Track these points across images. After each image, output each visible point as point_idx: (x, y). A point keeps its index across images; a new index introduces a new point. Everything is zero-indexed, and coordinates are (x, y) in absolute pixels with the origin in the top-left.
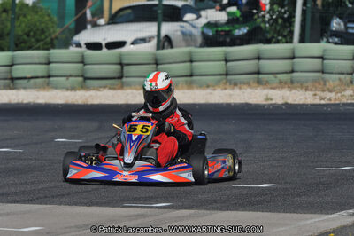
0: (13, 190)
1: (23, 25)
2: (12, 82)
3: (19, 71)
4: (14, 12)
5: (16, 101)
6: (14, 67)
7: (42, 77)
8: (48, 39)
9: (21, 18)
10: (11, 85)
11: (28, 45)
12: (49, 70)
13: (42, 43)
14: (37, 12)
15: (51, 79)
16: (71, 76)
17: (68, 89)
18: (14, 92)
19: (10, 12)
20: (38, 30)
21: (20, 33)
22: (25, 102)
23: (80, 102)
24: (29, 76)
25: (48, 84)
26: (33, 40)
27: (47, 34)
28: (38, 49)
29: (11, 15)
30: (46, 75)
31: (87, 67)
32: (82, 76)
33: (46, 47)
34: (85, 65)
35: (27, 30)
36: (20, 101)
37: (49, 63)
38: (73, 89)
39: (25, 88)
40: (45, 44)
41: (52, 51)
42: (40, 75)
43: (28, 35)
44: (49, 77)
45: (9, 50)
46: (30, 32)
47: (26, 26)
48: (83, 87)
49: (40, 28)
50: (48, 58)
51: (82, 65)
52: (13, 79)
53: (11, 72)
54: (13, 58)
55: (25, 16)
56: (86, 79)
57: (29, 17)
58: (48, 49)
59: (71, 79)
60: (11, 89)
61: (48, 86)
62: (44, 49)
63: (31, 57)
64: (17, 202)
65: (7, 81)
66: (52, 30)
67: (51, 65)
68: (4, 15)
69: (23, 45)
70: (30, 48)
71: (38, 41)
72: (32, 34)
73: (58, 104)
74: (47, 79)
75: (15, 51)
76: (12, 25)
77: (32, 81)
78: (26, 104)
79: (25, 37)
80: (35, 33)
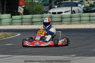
0: (33, 52)
1: (35, 8)
2: (32, 23)
3: (34, 20)
4: (32, 4)
5: (33, 28)
6: (33, 19)
8: (42, 12)
9: (34, 6)
10: (32, 24)
11: (36, 13)
12: (42, 20)
14: (39, 4)
18: (33, 26)
19: (31, 4)
20: (39, 9)
21: (34, 10)
22: (36, 28)
24: (37, 21)
26: (38, 12)
27: (41, 10)
28: (39, 14)
29: (32, 5)
33: (41, 13)
34: (52, 18)
35: (36, 9)
36: (35, 28)
37: (42, 18)
39: (36, 25)
41: (43, 15)
42: (40, 21)
43: (36, 10)
45: (31, 14)
46: (37, 9)
47: (36, 8)
49: (39, 8)
50: (42, 16)
51: (51, 18)
52: (32, 22)
53: (32, 20)
54: (32, 16)
55: (35, 5)
56: (52, 22)
57: (37, 6)
58: (42, 14)
60: (32, 25)
61: (42, 24)
62: (41, 14)
63: (38, 16)
64: (35, 55)
66: (43, 9)
68: (30, 5)
69: (35, 13)
70: (37, 14)
71: (39, 12)
72: (37, 10)
74: (42, 22)
75: (33, 15)
76: (32, 8)
77: (38, 23)
78: (36, 29)
79: (35, 11)
80: (38, 10)
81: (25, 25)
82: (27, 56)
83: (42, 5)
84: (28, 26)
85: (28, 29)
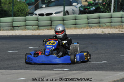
0: (15, 65)
1: (16, 8)
2: (13, 28)
3: (15, 24)
4: (13, 4)
5: (15, 35)
6: (14, 22)
7: (24, 26)
8: (25, 13)
9: (16, 5)
11: (18, 15)
12: (26, 23)
13: (23, 14)
14: (21, 3)
15: (27, 26)
16: (34, 25)
17: (33, 30)
18: (14, 31)
19: (12, 4)
20: (21, 9)
21: (15, 11)
22: (18, 34)
23: (37, 34)
24: (19, 25)
25: (26, 28)
26: (20, 13)
27: (25, 11)
28: (22, 16)
30: (25, 25)
31: (39, 22)
32: (38, 25)
33: (24, 15)
34: (38, 21)
35: (18, 10)
36: (16, 34)
37: (26, 21)
38: (34, 30)
39: (17, 30)
40: (24, 14)
41: (27, 17)
42: (23, 25)
43: (18, 11)
44: (26, 26)
45: (12, 17)
48: (38, 29)
49: (22, 9)
50: (25, 19)
51: (37, 21)
52: (13, 27)
53: (12, 24)
54: (13, 19)
55: (17, 5)
56: (39, 26)
57: (19, 5)
58: (25, 16)
59: (34, 26)
60: (12, 30)
61: (26, 29)
63: (20, 19)
64: (16, 69)
65: (11, 27)
66: (26, 9)
67: (27, 22)
68: (10, 4)
69: (16, 15)
70: (19, 16)
71: (22, 13)
72: (19, 11)
73: (29, 35)
74: (25, 27)
75: (14, 17)
76: (12, 8)
77: (20, 27)
78: (18, 35)
79: (17, 12)
80: (21, 11)
81: (3, 30)
82: (6, 70)
83: (25, 5)
84: (7, 31)
85: (7, 36)
